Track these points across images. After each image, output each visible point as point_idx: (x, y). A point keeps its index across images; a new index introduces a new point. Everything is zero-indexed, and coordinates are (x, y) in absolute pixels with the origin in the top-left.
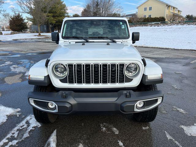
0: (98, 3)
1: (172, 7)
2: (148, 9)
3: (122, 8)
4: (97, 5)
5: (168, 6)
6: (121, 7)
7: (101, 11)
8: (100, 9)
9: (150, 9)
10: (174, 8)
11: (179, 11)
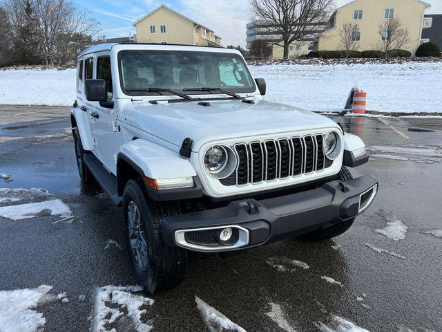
0: (29, 5)
1: (204, 28)
2: (158, 29)
3: (99, 23)
4: (29, 10)
5: (198, 27)
6: (96, 19)
7: (43, 27)
8: (38, 20)
9: (163, 29)
10: (208, 31)
11: (216, 37)
